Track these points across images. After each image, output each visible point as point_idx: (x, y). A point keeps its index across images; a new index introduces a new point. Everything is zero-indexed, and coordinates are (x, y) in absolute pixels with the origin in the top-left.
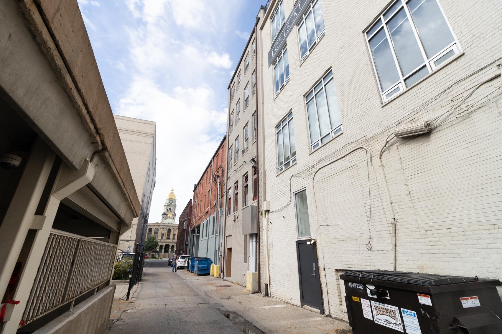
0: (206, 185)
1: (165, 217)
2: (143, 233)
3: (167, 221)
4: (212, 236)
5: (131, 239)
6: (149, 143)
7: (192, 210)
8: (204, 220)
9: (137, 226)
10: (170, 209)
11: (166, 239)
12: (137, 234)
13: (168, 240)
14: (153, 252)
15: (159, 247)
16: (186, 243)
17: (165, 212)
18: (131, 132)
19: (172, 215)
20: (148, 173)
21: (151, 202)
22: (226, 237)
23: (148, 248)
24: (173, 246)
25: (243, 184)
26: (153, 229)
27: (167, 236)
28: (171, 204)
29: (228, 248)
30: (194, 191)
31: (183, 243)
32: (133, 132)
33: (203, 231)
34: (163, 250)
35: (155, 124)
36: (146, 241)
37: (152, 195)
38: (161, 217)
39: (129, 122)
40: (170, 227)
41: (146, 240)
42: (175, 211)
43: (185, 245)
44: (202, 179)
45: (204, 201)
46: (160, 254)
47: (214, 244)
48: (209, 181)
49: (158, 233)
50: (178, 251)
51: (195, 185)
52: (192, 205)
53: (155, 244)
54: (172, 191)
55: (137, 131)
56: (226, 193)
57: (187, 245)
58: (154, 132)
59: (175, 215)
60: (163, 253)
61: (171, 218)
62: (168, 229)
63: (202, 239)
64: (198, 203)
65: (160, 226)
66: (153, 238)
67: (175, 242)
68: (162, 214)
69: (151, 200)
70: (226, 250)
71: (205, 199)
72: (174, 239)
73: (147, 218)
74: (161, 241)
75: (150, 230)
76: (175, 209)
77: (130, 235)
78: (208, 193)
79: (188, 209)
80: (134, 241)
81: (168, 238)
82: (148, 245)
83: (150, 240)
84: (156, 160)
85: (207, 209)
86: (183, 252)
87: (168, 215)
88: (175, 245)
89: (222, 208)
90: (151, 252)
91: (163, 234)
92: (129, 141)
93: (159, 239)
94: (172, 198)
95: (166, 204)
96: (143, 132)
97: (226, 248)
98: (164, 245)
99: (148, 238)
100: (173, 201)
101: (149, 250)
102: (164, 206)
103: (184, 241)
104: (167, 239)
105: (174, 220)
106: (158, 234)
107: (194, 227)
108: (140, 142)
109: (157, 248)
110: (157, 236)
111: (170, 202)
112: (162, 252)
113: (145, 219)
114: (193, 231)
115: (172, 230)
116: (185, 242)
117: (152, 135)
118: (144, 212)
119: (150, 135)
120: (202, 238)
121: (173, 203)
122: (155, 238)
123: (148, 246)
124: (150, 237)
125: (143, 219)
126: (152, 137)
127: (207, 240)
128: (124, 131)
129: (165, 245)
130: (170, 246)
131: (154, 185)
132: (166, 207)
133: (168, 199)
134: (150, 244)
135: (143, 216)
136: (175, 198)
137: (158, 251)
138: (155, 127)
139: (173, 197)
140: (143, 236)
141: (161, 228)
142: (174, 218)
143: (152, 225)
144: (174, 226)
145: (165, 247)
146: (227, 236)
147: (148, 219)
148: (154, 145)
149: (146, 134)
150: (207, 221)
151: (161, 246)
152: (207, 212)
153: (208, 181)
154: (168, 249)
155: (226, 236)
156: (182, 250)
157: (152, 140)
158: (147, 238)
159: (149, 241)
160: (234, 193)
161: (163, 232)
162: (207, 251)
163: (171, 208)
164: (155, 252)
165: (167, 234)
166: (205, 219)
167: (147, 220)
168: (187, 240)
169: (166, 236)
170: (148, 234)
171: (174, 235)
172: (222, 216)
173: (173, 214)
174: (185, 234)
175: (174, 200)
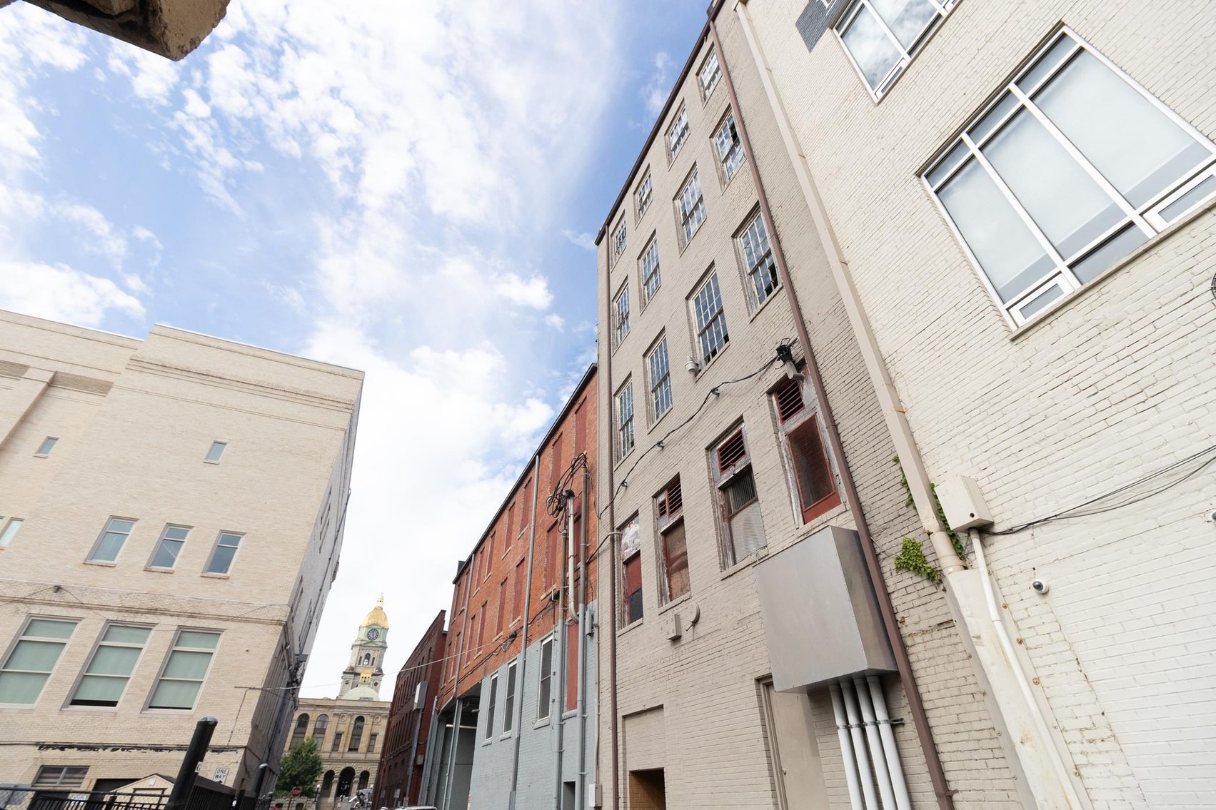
0: (508, 546)
1: (351, 682)
2: (277, 723)
3: (355, 694)
4: (540, 722)
5: (230, 744)
6: (337, 429)
7: (447, 644)
8: (497, 667)
9: (260, 691)
10: (368, 656)
11: (347, 749)
12: (255, 726)
13: (352, 755)
14: (302, 795)
15: (321, 778)
16: (415, 760)
17: (353, 665)
18: (288, 394)
19: (373, 675)
20: (323, 520)
21: (317, 625)
22: (618, 720)
23: (288, 780)
24: (365, 775)
25: (712, 480)
26: (310, 719)
27: (352, 739)
28: (373, 640)
29: (634, 773)
30: (455, 582)
31: (403, 761)
32: (293, 395)
33: (492, 710)
34: (334, 788)
35: (361, 377)
36: (286, 759)
37: (323, 603)
38: (339, 681)
39: (286, 367)
40: (362, 711)
41: (287, 753)
42: (381, 662)
43: (411, 769)
44: (492, 533)
45: (498, 603)
46: (324, 800)
47: (556, 756)
48: (522, 530)
49: (325, 729)
50: (384, 792)
51: (460, 562)
52: (446, 628)
53: (313, 767)
54: (379, 604)
55: (305, 392)
56: (612, 540)
57: (419, 768)
58: (355, 398)
59: (379, 673)
60: (331, 799)
61: (369, 684)
62: (356, 717)
63: (489, 741)
64: (471, 615)
65: (333, 707)
66: (309, 745)
67: (372, 761)
68: (344, 673)
69: (318, 618)
70: (625, 780)
71: (503, 593)
72: (370, 749)
73: (299, 673)
74: (332, 759)
75: (304, 720)
76: (381, 657)
77: (231, 728)
78: (517, 571)
79: (433, 643)
80: (241, 752)
81: (352, 747)
82: (288, 771)
83: (299, 753)
84: (349, 496)
85: (512, 626)
86: (403, 795)
87: (359, 674)
88: (373, 770)
89: (593, 605)
90: (295, 795)
91: (338, 735)
92: (279, 418)
93: (325, 750)
94: (377, 625)
95: (359, 643)
96: (325, 396)
97: (625, 771)
98: (338, 769)
99: (294, 745)
100: (379, 631)
101: (289, 790)
102: (353, 646)
103: (410, 754)
104: (350, 750)
105: (377, 691)
106: (324, 733)
107: (454, 699)
108: (312, 424)
109: (316, 781)
110: (320, 740)
111: (371, 636)
112: (328, 796)
113: (291, 675)
114: (447, 715)
115: (368, 720)
116: (414, 755)
117: (350, 407)
118: (293, 648)
119: (344, 406)
120: (489, 734)
121: (378, 640)
122: (315, 748)
123: (290, 775)
124: (300, 742)
125: (287, 674)
126: (349, 411)
127: (513, 742)
128: (268, 390)
129: (341, 769)
130: (358, 773)
131: (335, 572)
132: (356, 649)
133: (367, 627)
134: (298, 768)
135: (289, 662)
136: (384, 625)
137: (317, 793)
138: (360, 385)
139: (380, 622)
140: (279, 737)
141: (335, 715)
142: (376, 684)
143: (311, 706)
144: (376, 708)
145: (340, 779)
146: (625, 717)
147: (302, 675)
148: (350, 435)
149: (332, 403)
150: (513, 670)
151: (330, 774)
152: (514, 636)
153: (514, 533)
154: (350, 783)
155: (620, 715)
156: (401, 785)
157: (349, 418)
158: (290, 749)
159: (296, 754)
160: (656, 532)
161: (342, 728)
162: (515, 789)
163: (371, 653)
164: (309, 793)
165: (351, 733)
166: (504, 661)
167: (298, 677)
168: (422, 749)
169: (350, 739)
170: (295, 733)
171: (373, 736)
172: (591, 634)
173: (374, 672)
174: (415, 725)
175: (383, 628)
